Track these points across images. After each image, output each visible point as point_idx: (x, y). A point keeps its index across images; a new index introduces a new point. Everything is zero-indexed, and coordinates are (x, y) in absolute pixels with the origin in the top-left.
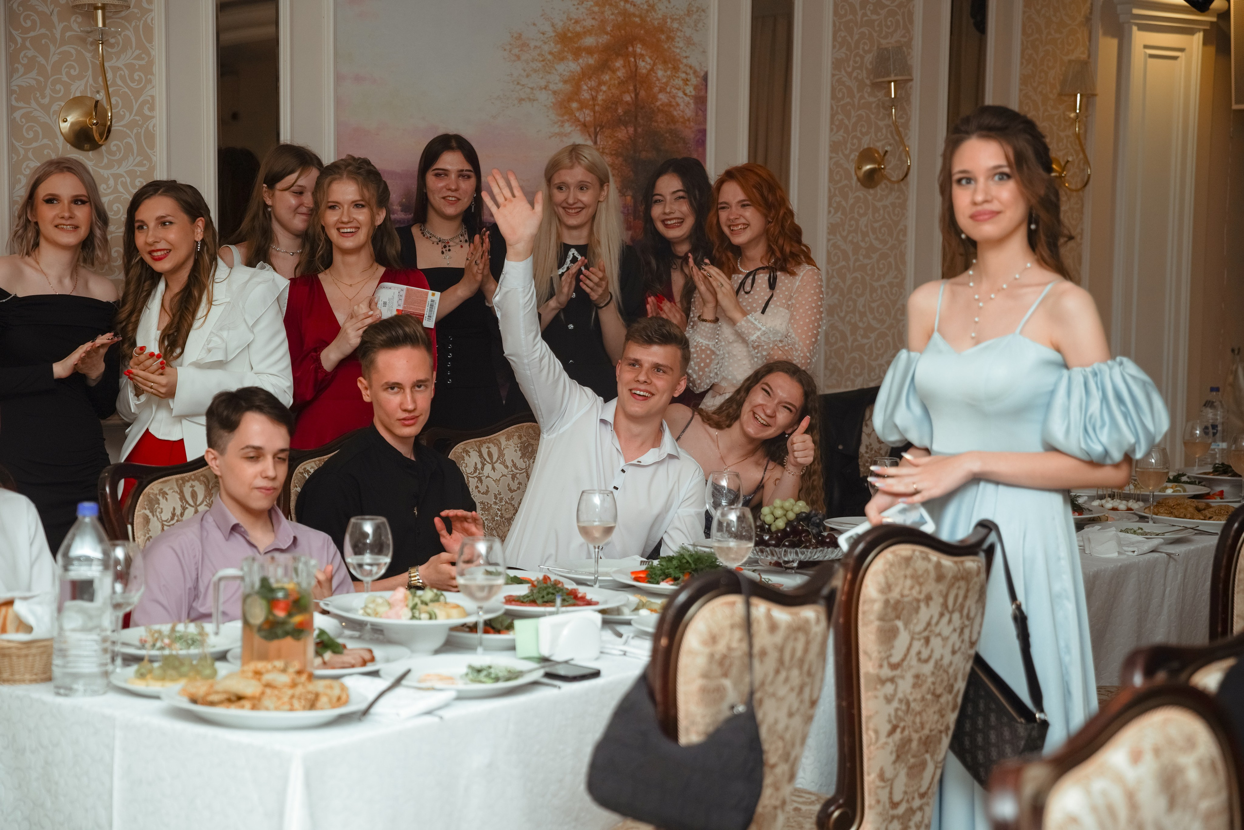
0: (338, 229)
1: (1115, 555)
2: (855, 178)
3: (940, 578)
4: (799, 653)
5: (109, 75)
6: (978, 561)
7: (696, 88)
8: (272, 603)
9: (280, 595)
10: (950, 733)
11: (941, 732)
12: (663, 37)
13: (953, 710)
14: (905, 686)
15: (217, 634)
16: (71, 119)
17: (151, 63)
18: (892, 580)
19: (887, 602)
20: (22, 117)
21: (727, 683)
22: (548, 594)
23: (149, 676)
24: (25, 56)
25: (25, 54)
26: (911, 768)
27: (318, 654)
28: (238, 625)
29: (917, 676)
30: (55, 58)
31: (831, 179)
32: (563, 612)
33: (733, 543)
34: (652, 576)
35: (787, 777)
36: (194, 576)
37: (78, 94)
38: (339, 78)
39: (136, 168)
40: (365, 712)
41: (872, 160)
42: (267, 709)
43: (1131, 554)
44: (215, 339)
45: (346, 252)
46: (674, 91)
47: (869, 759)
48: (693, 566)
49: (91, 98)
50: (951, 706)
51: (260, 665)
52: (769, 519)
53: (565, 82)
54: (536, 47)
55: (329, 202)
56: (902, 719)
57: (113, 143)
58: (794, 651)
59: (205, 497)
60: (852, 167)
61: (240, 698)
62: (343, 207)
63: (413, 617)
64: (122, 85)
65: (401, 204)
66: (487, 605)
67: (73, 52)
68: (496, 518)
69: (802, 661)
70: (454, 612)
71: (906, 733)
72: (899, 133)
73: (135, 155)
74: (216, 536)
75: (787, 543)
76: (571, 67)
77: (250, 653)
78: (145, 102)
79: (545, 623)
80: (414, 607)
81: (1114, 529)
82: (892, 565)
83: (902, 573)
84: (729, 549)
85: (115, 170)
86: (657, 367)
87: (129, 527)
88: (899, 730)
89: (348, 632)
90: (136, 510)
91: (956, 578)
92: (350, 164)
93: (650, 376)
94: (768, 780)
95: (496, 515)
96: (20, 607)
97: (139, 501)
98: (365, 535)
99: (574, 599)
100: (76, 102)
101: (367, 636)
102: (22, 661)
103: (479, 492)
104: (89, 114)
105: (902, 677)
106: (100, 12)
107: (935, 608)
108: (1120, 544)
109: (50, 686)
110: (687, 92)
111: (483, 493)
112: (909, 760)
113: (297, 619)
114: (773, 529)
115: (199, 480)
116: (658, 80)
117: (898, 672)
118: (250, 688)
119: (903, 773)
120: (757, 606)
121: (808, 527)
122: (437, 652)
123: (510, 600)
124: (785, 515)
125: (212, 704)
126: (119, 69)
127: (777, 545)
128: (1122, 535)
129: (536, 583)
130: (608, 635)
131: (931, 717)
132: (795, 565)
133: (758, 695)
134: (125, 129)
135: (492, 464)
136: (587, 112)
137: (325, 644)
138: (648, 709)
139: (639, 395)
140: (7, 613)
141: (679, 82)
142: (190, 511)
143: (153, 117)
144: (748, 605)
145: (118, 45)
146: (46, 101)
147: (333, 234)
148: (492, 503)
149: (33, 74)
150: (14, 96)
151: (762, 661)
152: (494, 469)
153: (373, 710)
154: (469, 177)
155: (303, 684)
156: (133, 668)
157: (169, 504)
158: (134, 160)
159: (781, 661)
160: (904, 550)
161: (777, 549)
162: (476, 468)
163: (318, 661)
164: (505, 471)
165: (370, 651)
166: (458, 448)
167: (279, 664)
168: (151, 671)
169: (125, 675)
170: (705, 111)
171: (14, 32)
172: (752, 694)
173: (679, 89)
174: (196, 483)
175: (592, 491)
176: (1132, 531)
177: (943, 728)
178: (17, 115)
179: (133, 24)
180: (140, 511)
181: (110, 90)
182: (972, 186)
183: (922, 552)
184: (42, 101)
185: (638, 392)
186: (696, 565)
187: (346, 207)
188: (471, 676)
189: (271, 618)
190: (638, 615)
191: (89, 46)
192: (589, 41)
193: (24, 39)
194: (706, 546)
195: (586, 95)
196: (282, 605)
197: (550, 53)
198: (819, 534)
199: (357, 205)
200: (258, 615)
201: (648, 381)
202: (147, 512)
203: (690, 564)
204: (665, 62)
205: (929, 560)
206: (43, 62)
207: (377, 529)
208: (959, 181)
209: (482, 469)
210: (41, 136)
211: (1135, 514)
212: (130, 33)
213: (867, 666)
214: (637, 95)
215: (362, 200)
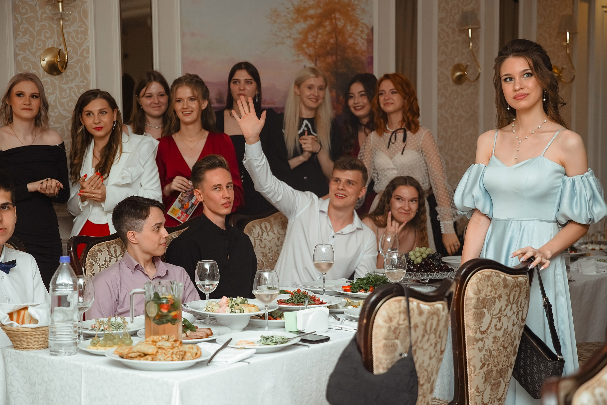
0: (183, 113)
1: (595, 273)
2: (451, 80)
3: (505, 286)
4: (434, 326)
5: (66, 36)
6: (525, 277)
7: (367, 35)
8: (160, 305)
9: (164, 301)
10: (513, 367)
11: (508, 366)
12: (350, 9)
13: (514, 355)
14: (489, 343)
15: (132, 322)
16: (47, 59)
17: (87, 29)
18: (480, 288)
19: (478, 299)
20: (21, 59)
21: (398, 342)
22: (300, 299)
23: (98, 345)
24: (23, 27)
25: (23, 26)
26: (492, 385)
27: (184, 332)
28: (143, 317)
29: (495, 338)
30: (38, 28)
31: (439, 81)
32: (309, 308)
33: (395, 271)
34: (353, 288)
35: (429, 391)
36: (117, 294)
37: (50, 46)
38: (183, 35)
39: (80, 84)
40: (210, 361)
41: (460, 70)
42: (160, 360)
43: (603, 272)
44: (125, 172)
45: (187, 124)
46: (356, 37)
47: (470, 381)
48: (374, 282)
49: (57, 48)
50: (513, 353)
51: (155, 338)
52: (413, 258)
53: (300, 33)
54: (284, 16)
55: (176, 98)
56: (487, 360)
57: (68, 71)
58: (432, 324)
59: (121, 252)
60: (449, 74)
61: (146, 355)
62: (184, 100)
63: (232, 312)
64: (72, 41)
65: (216, 99)
66: (269, 305)
67: (47, 24)
68: (270, 261)
69: (436, 330)
70: (253, 309)
71: (490, 367)
72: (474, 55)
73: (80, 77)
74: (128, 271)
75: (423, 270)
76: (303, 25)
77: (149, 332)
78: (84, 50)
79: (300, 313)
80: (232, 307)
81: (594, 259)
82: (480, 280)
83: (486, 284)
84: (393, 273)
85: (70, 85)
86: (349, 182)
87: (83, 268)
88: (486, 366)
89: (197, 320)
90: (86, 260)
91: (514, 286)
92: (187, 78)
93: (345, 186)
94: (420, 392)
95: (270, 259)
96: (31, 310)
97: (88, 255)
98: (206, 270)
99: (314, 301)
100: (49, 51)
101: (208, 322)
102: (33, 337)
103: (261, 247)
104: (56, 57)
105: (487, 338)
106: (60, 4)
107: (503, 302)
108: (597, 267)
109: (48, 350)
110: (363, 37)
111: (263, 248)
112: (491, 381)
113: (173, 314)
114: (415, 263)
115: (118, 244)
116: (348, 31)
117: (485, 336)
118: (150, 349)
119: (489, 388)
120: (412, 302)
121: (434, 261)
122: (244, 330)
123: (280, 302)
124: (421, 256)
125: (131, 358)
126: (70, 33)
127: (417, 271)
128: (598, 263)
129: (293, 293)
130: (332, 319)
131: (502, 359)
132: (427, 281)
133: (414, 348)
134: (74, 64)
135: (267, 232)
136: (311, 49)
137: (187, 326)
138: (357, 356)
139: (340, 196)
140: (24, 313)
141: (358, 32)
142: (114, 260)
143: (88, 57)
144: (408, 301)
145: (70, 20)
146: (34, 50)
147: (180, 115)
148: (267, 253)
149: (27, 36)
150: (18, 48)
151: (415, 331)
152: (268, 235)
153: (213, 360)
154: (251, 83)
155: (178, 347)
156: (90, 340)
157: (103, 256)
158: (79, 79)
159: (425, 330)
160: (487, 272)
161: (417, 273)
162: (259, 235)
163: (184, 335)
164: (274, 236)
165: (210, 329)
166: (250, 224)
167: (166, 337)
168: (98, 342)
169: (86, 344)
170: (372, 47)
171: (17, 15)
172: (411, 347)
173: (358, 36)
174: (116, 245)
175: (321, 245)
176: (603, 261)
177: (509, 365)
178: (19, 58)
179: (78, 9)
180: (88, 260)
181: (67, 44)
182: (513, 82)
183: (496, 273)
184: (32, 50)
185: (339, 195)
186: (376, 282)
187: (185, 100)
188: (263, 342)
189: (160, 313)
190: (347, 309)
191: (55, 22)
192: (312, 12)
193: (22, 19)
194: (381, 273)
195: (310, 40)
196: (165, 306)
197: (292, 19)
198: (439, 265)
199: (191, 99)
200: (153, 311)
201: (344, 189)
202: (92, 261)
203: (373, 282)
204: (351, 22)
205: (500, 277)
206: (32, 30)
207: (212, 267)
208: (505, 80)
209: (262, 235)
210: (31, 69)
211: (604, 252)
212: (76, 14)
213: (469, 333)
214: (337, 39)
215: (193, 96)
